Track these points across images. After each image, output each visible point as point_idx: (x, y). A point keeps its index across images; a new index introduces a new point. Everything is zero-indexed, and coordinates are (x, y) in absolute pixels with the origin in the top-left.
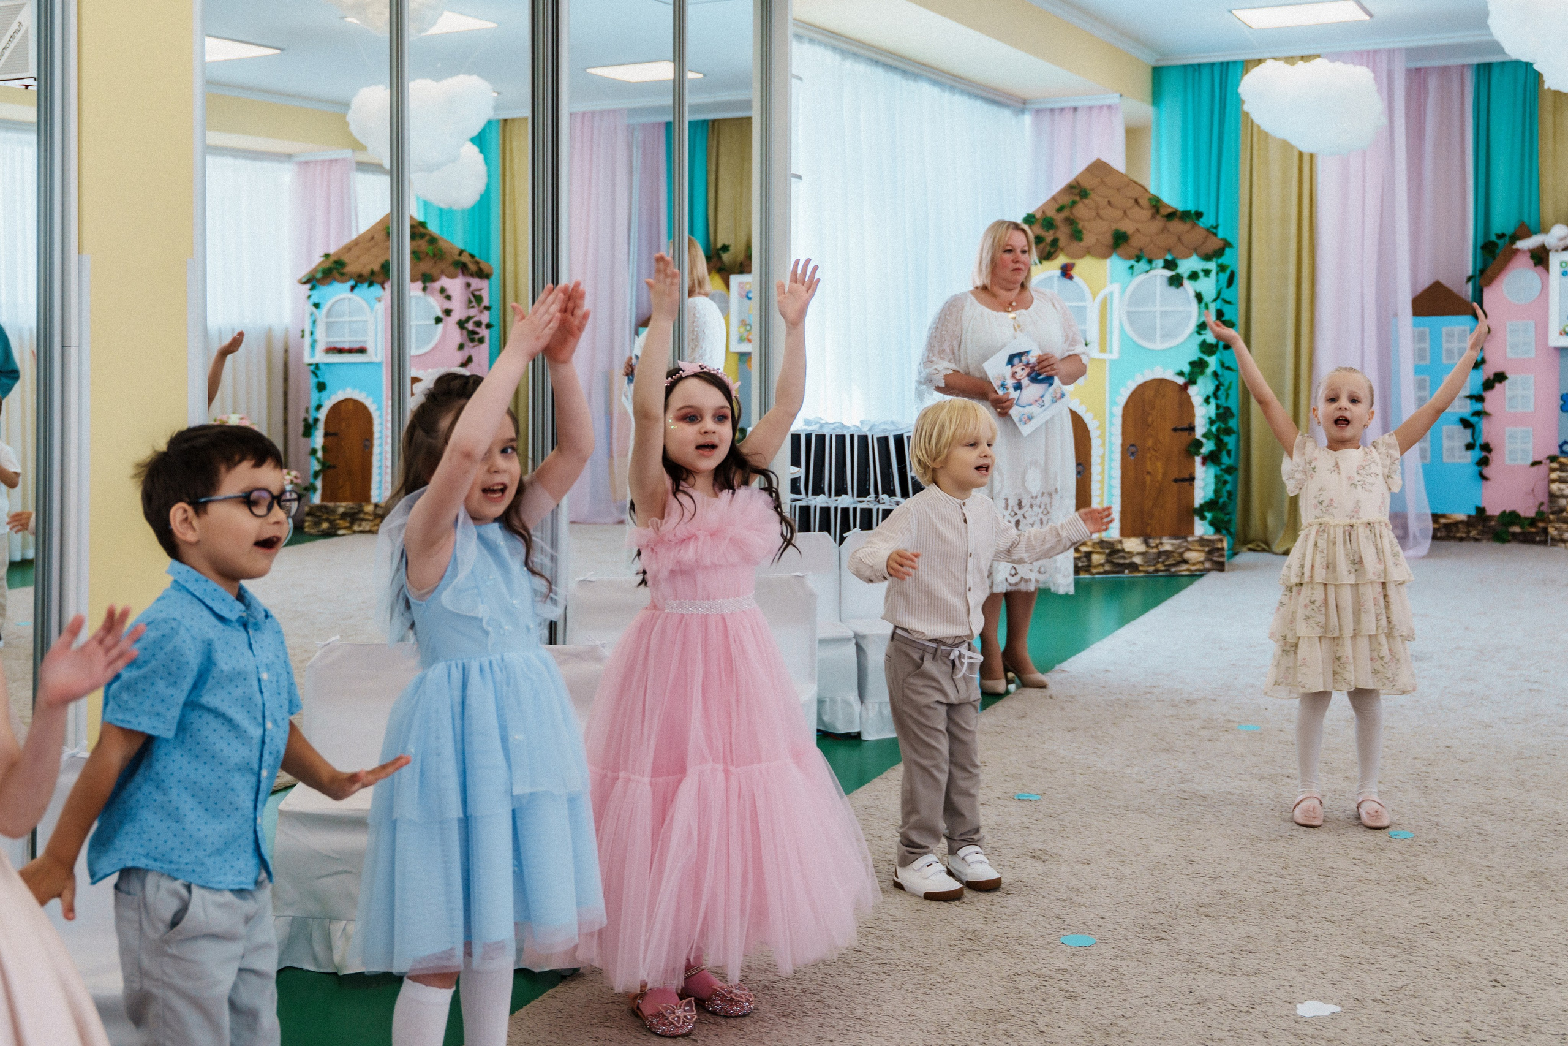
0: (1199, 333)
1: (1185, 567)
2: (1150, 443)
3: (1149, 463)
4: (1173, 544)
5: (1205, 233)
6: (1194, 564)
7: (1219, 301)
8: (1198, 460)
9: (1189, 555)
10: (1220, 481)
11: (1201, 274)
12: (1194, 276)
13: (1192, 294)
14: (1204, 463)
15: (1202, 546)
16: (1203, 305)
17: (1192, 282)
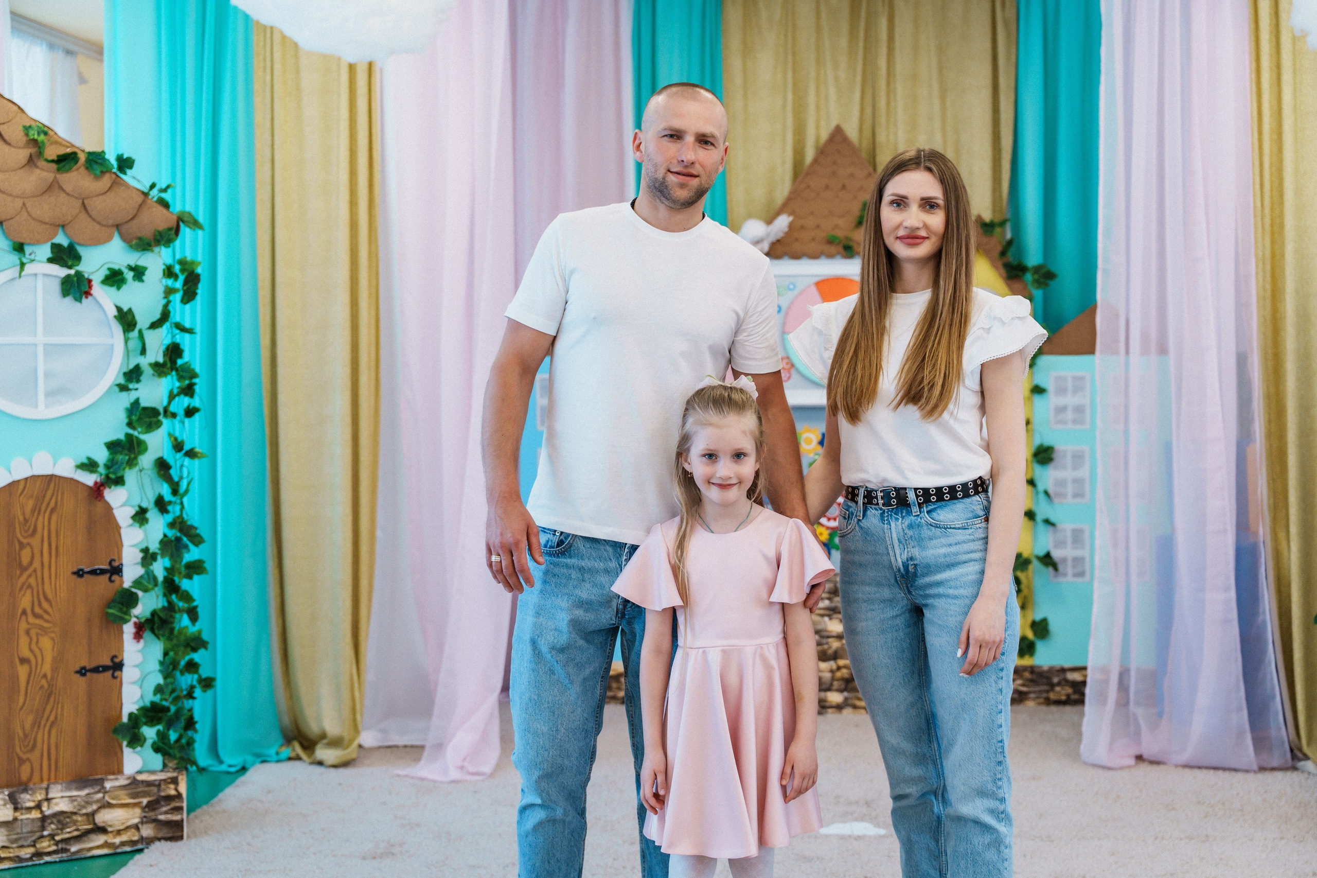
0: (123, 388)
1: (100, 839)
2: (25, 602)
3: (24, 641)
4: (72, 799)
5: (140, 198)
6: (119, 832)
7: (167, 326)
8: (129, 629)
9: (104, 817)
10: (169, 667)
11: (129, 275)
12: (114, 278)
13: (114, 312)
14: (138, 636)
15: (134, 796)
16: (135, 334)
17: (113, 290)
